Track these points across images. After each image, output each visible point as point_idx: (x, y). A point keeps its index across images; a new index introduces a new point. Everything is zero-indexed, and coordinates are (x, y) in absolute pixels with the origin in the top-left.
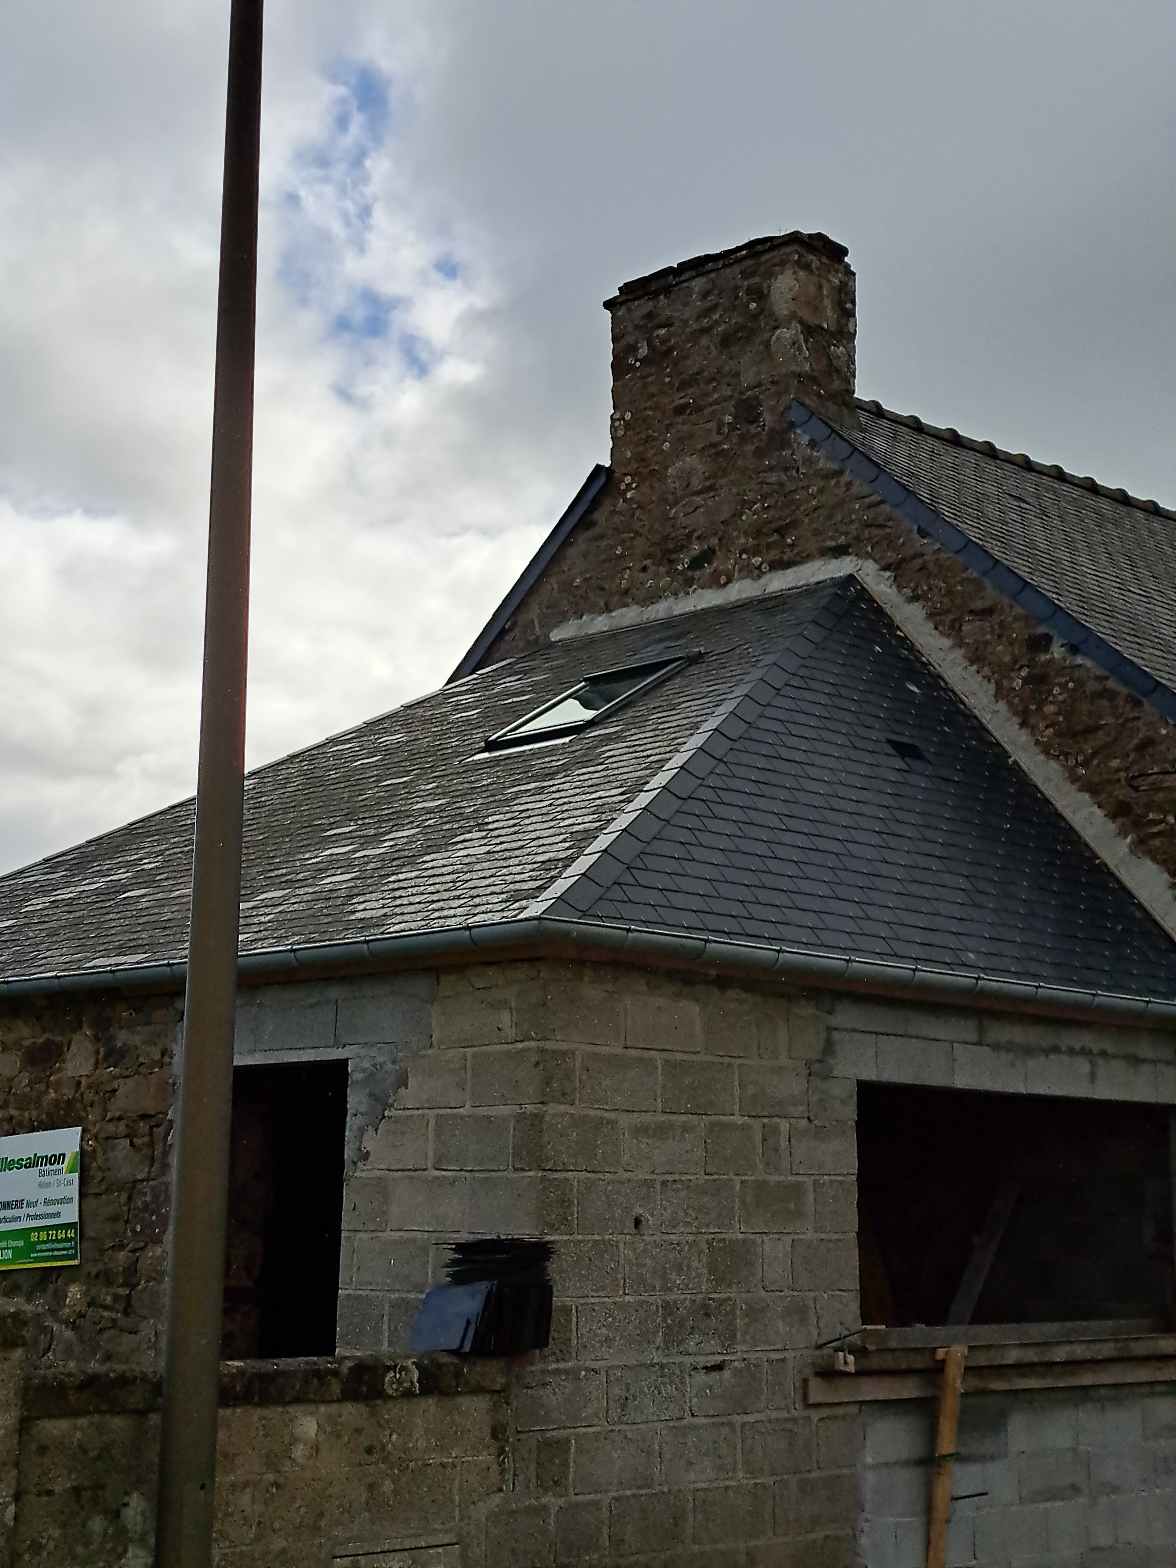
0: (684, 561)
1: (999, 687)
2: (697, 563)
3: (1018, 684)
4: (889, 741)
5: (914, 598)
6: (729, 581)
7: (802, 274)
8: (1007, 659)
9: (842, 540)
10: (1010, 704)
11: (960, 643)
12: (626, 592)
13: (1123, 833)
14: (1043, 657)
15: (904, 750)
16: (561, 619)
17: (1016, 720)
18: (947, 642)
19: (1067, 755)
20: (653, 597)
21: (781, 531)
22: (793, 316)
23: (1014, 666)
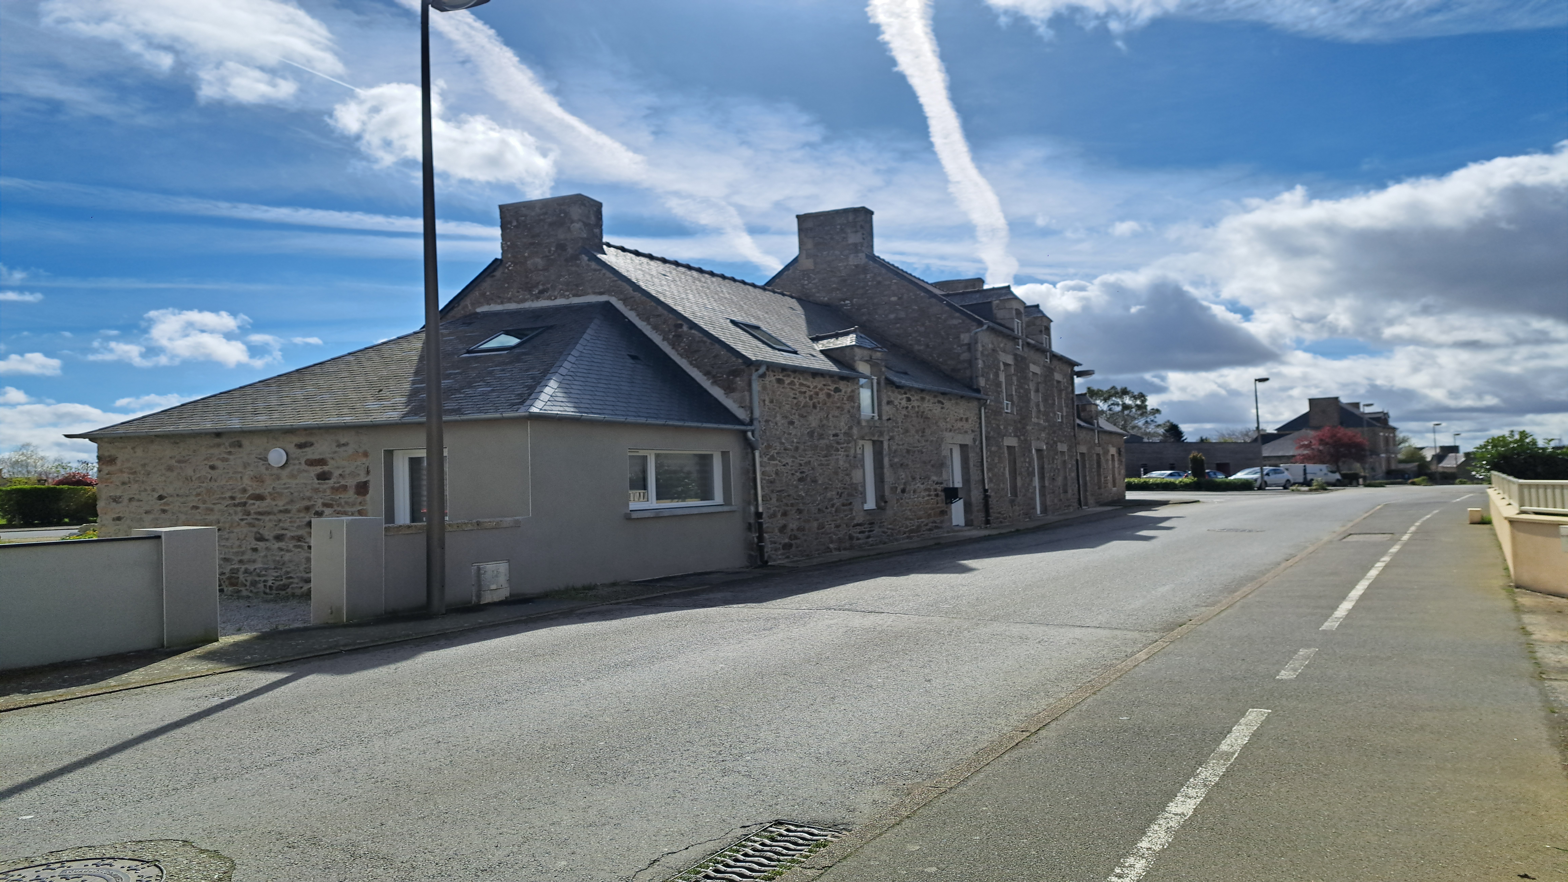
0: (536, 292)
1: (664, 337)
2: (541, 292)
3: (671, 337)
4: (628, 355)
5: (631, 310)
6: (556, 298)
7: (582, 207)
8: (667, 329)
9: (602, 290)
10: (668, 342)
11: (649, 324)
12: (510, 299)
13: (708, 379)
14: (680, 330)
15: (634, 358)
16: (481, 304)
17: (671, 347)
18: (645, 323)
19: (689, 358)
20: (523, 301)
21: (577, 286)
22: (580, 220)
23: (670, 331)
